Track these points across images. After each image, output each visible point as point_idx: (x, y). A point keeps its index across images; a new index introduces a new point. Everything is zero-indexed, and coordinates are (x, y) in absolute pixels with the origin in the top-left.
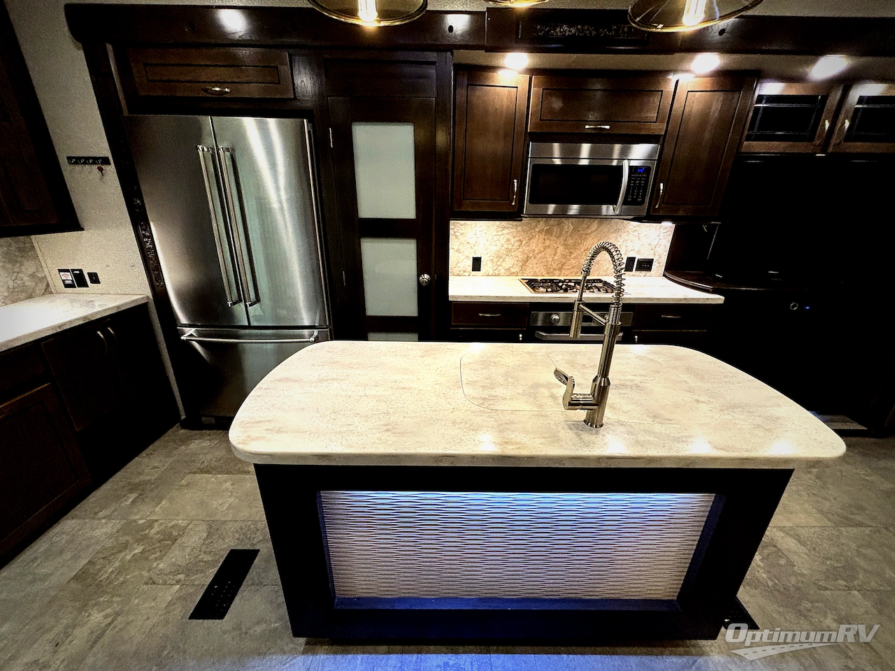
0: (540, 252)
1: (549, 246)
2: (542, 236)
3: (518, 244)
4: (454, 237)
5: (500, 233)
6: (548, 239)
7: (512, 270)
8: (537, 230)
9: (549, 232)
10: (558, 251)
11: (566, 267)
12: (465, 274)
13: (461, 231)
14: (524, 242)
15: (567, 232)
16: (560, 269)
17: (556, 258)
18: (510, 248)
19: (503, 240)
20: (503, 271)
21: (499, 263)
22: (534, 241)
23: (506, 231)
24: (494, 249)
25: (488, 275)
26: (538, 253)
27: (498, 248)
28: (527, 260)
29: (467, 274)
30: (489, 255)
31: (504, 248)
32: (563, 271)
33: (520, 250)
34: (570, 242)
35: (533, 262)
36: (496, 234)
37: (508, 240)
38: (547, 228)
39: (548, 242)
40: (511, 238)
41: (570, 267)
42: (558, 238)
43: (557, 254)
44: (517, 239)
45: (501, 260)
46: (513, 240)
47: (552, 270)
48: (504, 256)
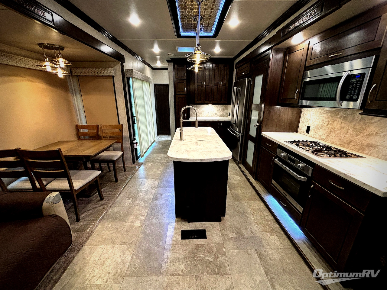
0: (338, 130)
1: (344, 128)
2: (341, 121)
3: (327, 123)
4: (303, 116)
5: (320, 116)
6: (344, 123)
7: (322, 137)
9: (345, 118)
10: (349, 131)
11: (352, 143)
13: (306, 113)
14: (330, 123)
15: (357, 120)
16: (348, 144)
17: (347, 136)
18: (323, 124)
19: (321, 120)
20: (318, 136)
21: (317, 132)
22: (336, 123)
23: (323, 115)
24: (316, 124)
25: (311, 137)
26: (336, 131)
27: (318, 123)
28: (330, 133)
29: (304, 134)
30: (313, 126)
31: (320, 124)
32: (350, 146)
33: (328, 127)
34: (358, 127)
35: (333, 135)
36: (318, 116)
37: (323, 120)
38: (345, 116)
39: (343, 125)
40: (325, 119)
42: (350, 123)
43: (348, 134)
44: (327, 120)
45: (318, 130)
46: (325, 121)
47: (343, 143)
48: (320, 129)
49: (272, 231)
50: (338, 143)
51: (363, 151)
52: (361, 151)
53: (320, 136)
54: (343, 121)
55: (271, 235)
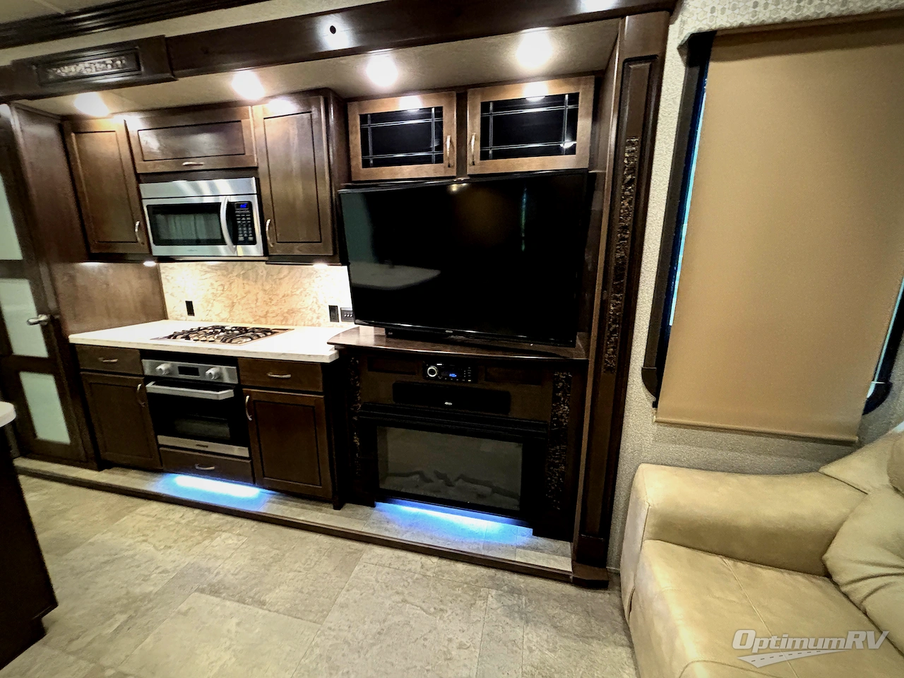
0: (243, 297)
1: (249, 292)
2: (241, 281)
3: (221, 288)
4: (165, 281)
5: (204, 277)
6: (247, 284)
7: (223, 316)
8: (235, 274)
9: (245, 276)
10: (259, 296)
11: (269, 314)
12: (182, 318)
14: (226, 287)
17: (258, 304)
18: (215, 292)
19: (207, 285)
20: (215, 316)
21: (209, 308)
22: (235, 286)
23: (208, 275)
24: (201, 293)
25: (202, 320)
26: (241, 299)
27: (205, 292)
28: (233, 306)
29: (184, 318)
30: (198, 300)
31: (209, 293)
32: (269, 319)
33: (224, 295)
34: (267, 287)
35: (238, 308)
36: (200, 277)
37: (212, 284)
39: (247, 288)
40: (214, 282)
41: (274, 315)
42: (255, 282)
43: (259, 300)
44: (219, 283)
45: (210, 305)
46: (216, 285)
47: (258, 317)
48: (212, 301)
49: (212, 532)
50: (252, 320)
51: (286, 321)
52: (284, 323)
53: (218, 315)
54: (245, 282)
55: (213, 539)
